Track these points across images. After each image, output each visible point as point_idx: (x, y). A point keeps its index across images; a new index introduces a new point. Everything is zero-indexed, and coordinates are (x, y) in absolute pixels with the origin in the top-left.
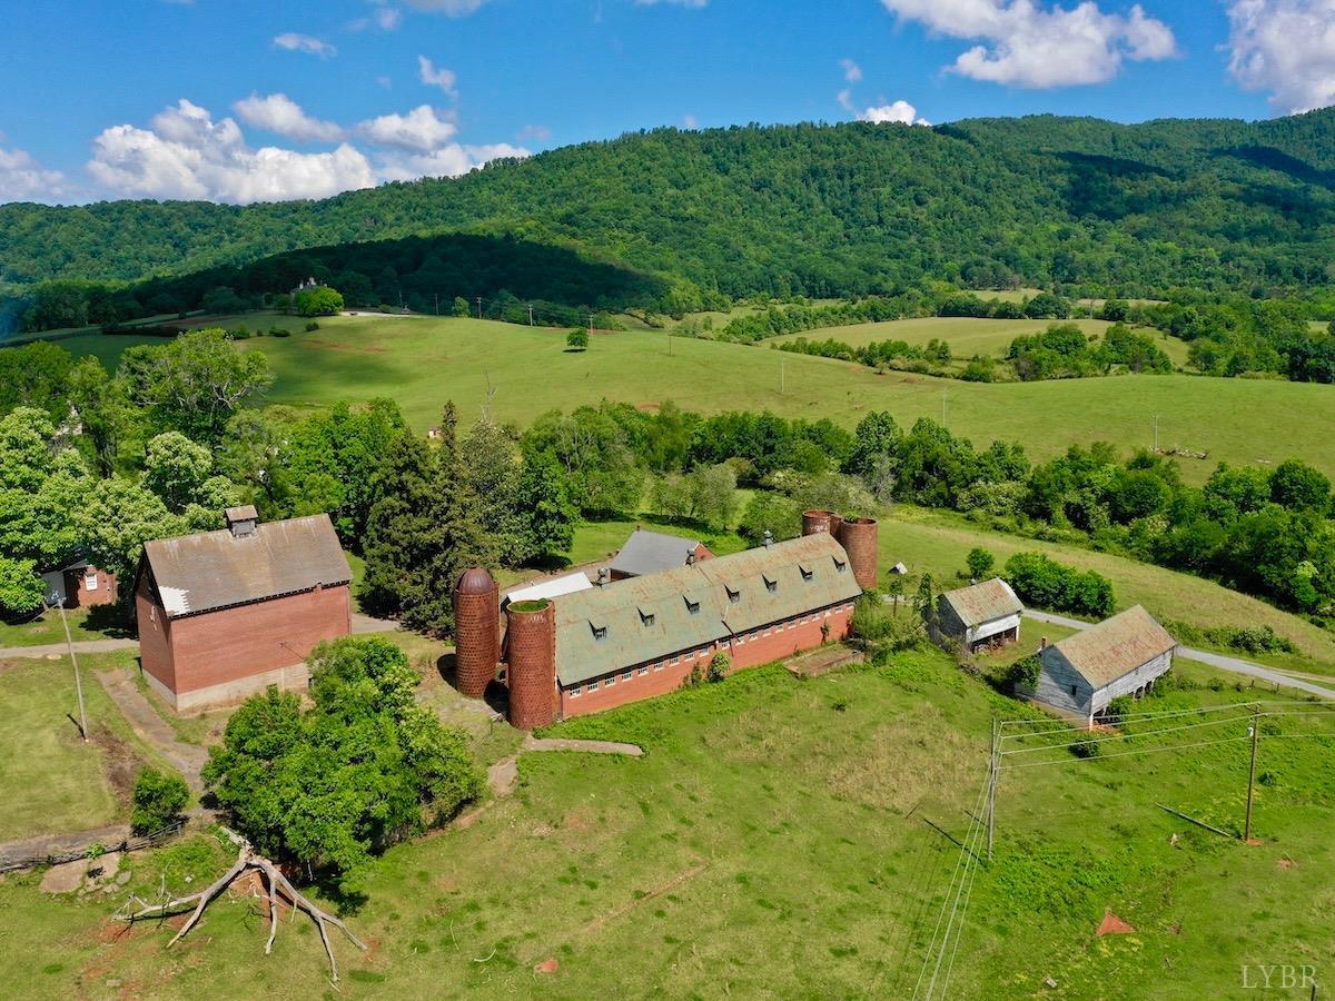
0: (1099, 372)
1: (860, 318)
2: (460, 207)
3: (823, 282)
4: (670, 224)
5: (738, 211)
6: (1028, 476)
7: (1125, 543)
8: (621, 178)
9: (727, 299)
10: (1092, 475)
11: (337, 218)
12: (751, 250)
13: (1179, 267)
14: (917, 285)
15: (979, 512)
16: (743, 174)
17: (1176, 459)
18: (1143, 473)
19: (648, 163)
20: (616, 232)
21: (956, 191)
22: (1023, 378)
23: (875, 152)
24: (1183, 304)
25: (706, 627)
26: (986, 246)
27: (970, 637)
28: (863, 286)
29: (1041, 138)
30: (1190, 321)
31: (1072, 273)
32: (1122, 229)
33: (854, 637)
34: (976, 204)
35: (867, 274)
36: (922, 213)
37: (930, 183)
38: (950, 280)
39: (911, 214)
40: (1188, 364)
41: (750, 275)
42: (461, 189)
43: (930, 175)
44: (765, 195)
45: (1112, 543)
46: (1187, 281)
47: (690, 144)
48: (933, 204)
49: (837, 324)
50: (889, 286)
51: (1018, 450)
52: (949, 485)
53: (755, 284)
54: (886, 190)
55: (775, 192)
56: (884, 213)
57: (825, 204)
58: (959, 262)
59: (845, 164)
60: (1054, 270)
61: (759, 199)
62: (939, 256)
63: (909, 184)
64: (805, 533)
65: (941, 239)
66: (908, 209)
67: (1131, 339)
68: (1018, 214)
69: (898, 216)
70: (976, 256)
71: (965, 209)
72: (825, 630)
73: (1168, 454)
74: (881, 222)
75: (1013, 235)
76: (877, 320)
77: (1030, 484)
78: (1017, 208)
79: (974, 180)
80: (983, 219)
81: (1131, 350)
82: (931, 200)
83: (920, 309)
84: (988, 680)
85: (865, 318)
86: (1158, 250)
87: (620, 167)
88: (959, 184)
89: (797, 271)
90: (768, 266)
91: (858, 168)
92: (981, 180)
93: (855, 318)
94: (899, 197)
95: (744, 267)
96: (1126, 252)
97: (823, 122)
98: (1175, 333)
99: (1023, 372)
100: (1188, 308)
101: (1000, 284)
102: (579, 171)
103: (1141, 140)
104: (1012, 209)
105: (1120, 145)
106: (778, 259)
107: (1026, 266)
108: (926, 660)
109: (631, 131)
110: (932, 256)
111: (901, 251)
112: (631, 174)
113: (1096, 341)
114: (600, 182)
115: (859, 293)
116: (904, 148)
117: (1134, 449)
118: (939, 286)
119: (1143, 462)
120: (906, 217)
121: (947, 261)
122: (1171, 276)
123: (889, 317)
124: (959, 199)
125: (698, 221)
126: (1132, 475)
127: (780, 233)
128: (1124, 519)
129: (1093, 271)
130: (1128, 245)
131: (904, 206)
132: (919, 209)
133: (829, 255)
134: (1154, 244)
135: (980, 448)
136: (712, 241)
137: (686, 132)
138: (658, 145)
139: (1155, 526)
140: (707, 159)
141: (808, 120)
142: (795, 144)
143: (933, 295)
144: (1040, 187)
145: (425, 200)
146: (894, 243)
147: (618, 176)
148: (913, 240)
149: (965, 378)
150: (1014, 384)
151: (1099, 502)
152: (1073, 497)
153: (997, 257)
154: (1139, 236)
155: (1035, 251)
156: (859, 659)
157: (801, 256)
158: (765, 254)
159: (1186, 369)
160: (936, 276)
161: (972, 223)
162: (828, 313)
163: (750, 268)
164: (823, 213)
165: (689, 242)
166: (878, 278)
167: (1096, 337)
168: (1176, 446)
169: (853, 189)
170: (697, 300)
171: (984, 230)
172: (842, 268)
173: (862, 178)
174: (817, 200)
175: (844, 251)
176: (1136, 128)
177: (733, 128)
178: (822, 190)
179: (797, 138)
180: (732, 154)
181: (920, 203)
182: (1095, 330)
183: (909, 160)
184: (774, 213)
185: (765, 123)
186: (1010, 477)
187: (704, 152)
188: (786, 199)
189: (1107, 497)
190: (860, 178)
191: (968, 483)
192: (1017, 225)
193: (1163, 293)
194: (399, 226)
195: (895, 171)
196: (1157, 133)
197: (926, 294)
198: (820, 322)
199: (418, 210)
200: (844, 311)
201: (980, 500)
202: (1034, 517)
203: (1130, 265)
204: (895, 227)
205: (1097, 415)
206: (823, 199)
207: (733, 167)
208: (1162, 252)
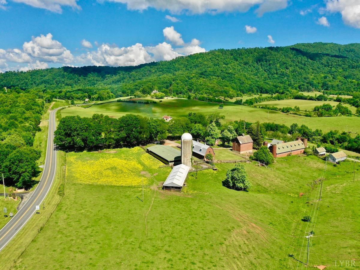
0: (335, 115)
1: (275, 99)
2: (171, 69)
3: (264, 90)
4: (226, 75)
5: (241, 71)
6: (323, 135)
7: (340, 147)
8: (211, 62)
9: (242, 93)
10: (335, 135)
11: (140, 71)
12: (246, 81)
13: (356, 86)
14: (288, 91)
15: (314, 141)
16: (241, 61)
17: (350, 133)
18: (344, 135)
19: (217, 58)
20: (214, 77)
21: (297, 65)
22: (319, 116)
23: (275, 55)
24: (356, 98)
25: (289, 150)
26: (305, 80)
27: (319, 154)
28: (274, 91)
29: (318, 49)
30: (357, 102)
31: (328, 87)
32: (341, 76)
33: (304, 153)
34: (302, 69)
35: (275, 88)
36: (288, 71)
37: (290, 63)
38: (296, 89)
39: (285, 71)
40: (356, 113)
41: (247, 88)
42: (171, 64)
43: (290, 61)
44: (247, 66)
45: (338, 147)
46: (358, 90)
47: (227, 53)
48: (291, 69)
49: (270, 101)
50: (281, 91)
51: (321, 131)
52: (308, 137)
53: (248, 90)
54: (278, 65)
55: (250, 66)
56: (278, 71)
57: (263, 69)
58: (298, 84)
59: (267, 58)
60: (322, 87)
61: (246, 67)
62: (293, 82)
63: (284, 64)
64: (297, 140)
65: (293, 78)
66: (284, 70)
67: (343, 107)
68: (313, 72)
69: (281, 72)
70: (302, 83)
71: (299, 70)
72: (301, 152)
73: (349, 132)
74: (277, 74)
75: (312, 77)
76: (279, 100)
77: (323, 137)
78: (313, 70)
79: (301, 62)
80: (304, 73)
81: (343, 110)
82: (290, 68)
83: (289, 97)
84: (322, 159)
85: (276, 99)
86: (350, 82)
87: (210, 59)
88: (297, 63)
89: (258, 87)
90: (251, 86)
91: (271, 59)
92: (303, 62)
93: (274, 99)
94: (282, 67)
95: (245, 86)
96: (342, 82)
97: (261, 47)
98: (353, 105)
99: (319, 115)
100: (357, 99)
101: (309, 90)
102: (200, 60)
103: (347, 50)
104: (311, 70)
105: (341, 51)
106: (253, 84)
107: (315, 86)
108: (313, 156)
109: (212, 50)
110: (291, 83)
111: (283, 81)
112: (213, 61)
113: (334, 107)
114: (205, 63)
115: (273, 92)
116: (282, 54)
117: (342, 131)
118: (294, 91)
119: (344, 133)
120: (284, 72)
121: (295, 84)
122: (354, 89)
123: (282, 99)
124: (297, 68)
125: (232, 74)
126: (342, 136)
127: (252, 77)
128: (341, 143)
129: (333, 87)
130: (342, 80)
131: (283, 69)
132: (287, 70)
133: (265, 83)
134: (350, 80)
135: (314, 130)
136: (237, 79)
137: (226, 50)
138: (219, 53)
139: (346, 144)
140: (232, 57)
141: (257, 47)
142: (254, 53)
143: (292, 94)
144: (319, 64)
145: (162, 67)
146: (281, 79)
147: (210, 61)
148: (286, 78)
149: (306, 116)
150: (317, 118)
151: (336, 140)
152: (331, 139)
153: (308, 83)
154: (345, 78)
155: (318, 81)
156: (306, 155)
157: (259, 83)
158: (250, 83)
159: (355, 114)
160: (292, 88)
161: (300, 74)
162: (268, 98)
163: (247, 86)
164: (262, 71)
165: (232, 80)
166: (278, 89)
167: (334, 106)
168: (351, 131)
169: (270, 65)
170: (235, 94)
171: (304, 76)
172: (269, 86)
173: (272, 62)
174: (260, 68)
175: (268, 81)
176: (346, 46)
177: (238, 49)
178: (261, 65)
179: (255, 51)
180: (238, 56)
181: (287, 69)
182: (334, 104)
183: (284, 57)
184: (250, 71)
185: (246, 48)
186: (319, 136)
187: (231, 55)
188: (252, 67)
189: (337, 139)
190: (271, 62)
191: (311, 136)
192: (313, 75)
193: (352, 93)
194: (156, 73)
195: (280, 60)
196: (352, 48)
197: (290, 93)
198: (266, 100)
199: (160, 69)
200: (271, 97)
201: (314, 139)
202: (324, 142)
203: (343, 86)
204: (280, 75)
205: (335, 125)
206: (262, 67)
207: (239, 59)
208: (352, 82)
